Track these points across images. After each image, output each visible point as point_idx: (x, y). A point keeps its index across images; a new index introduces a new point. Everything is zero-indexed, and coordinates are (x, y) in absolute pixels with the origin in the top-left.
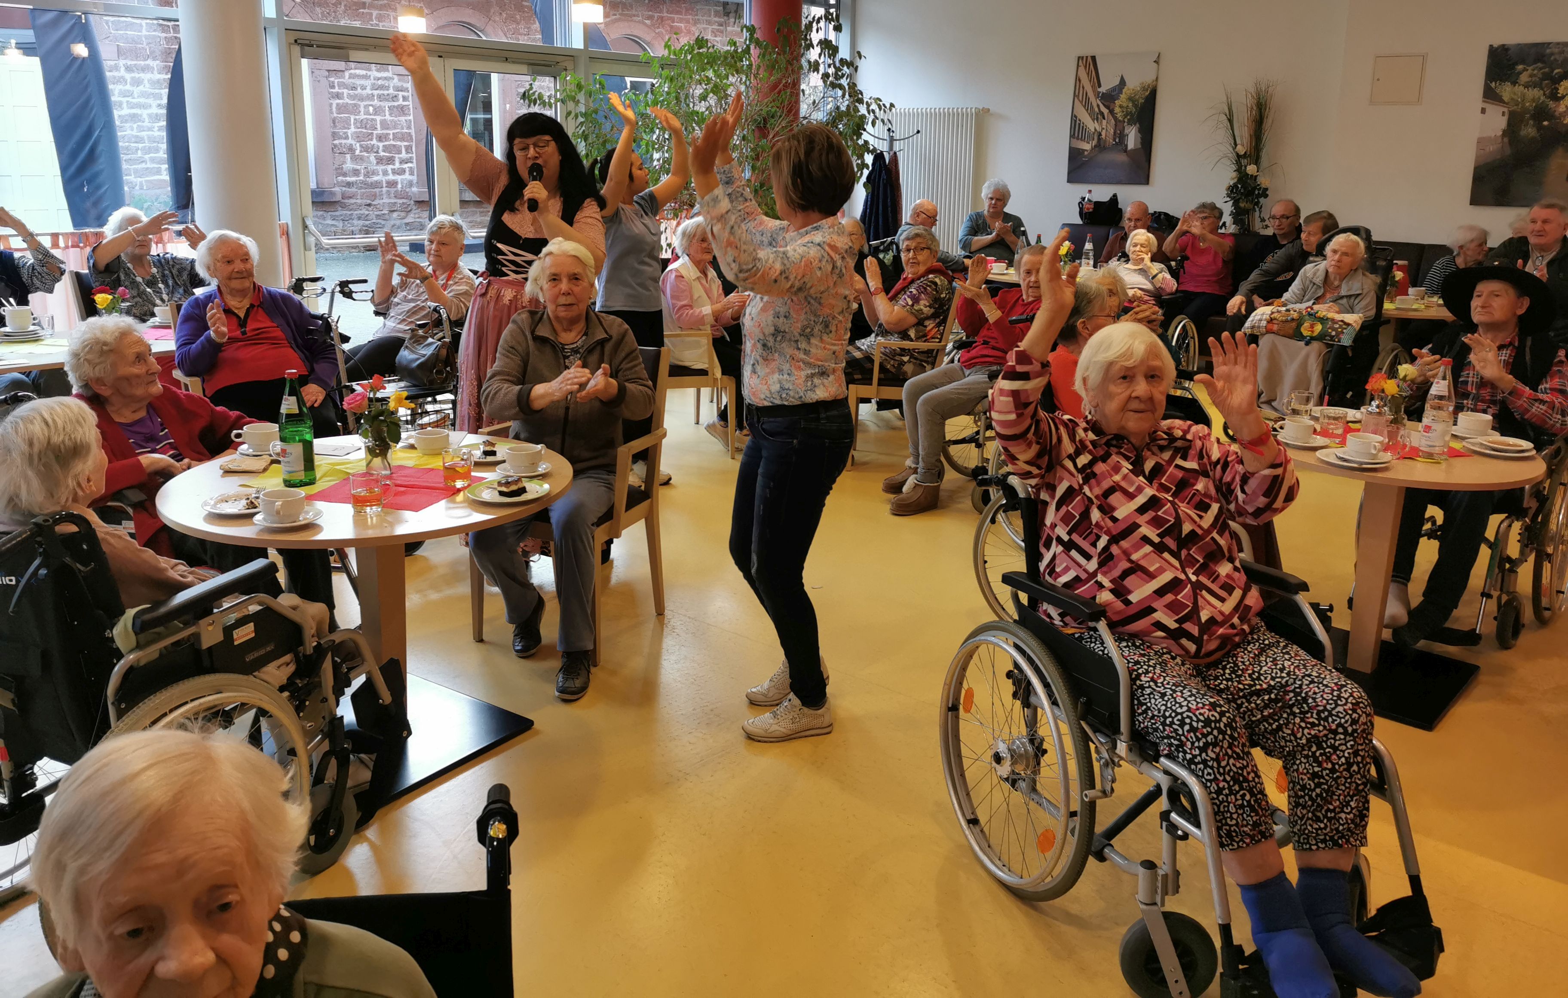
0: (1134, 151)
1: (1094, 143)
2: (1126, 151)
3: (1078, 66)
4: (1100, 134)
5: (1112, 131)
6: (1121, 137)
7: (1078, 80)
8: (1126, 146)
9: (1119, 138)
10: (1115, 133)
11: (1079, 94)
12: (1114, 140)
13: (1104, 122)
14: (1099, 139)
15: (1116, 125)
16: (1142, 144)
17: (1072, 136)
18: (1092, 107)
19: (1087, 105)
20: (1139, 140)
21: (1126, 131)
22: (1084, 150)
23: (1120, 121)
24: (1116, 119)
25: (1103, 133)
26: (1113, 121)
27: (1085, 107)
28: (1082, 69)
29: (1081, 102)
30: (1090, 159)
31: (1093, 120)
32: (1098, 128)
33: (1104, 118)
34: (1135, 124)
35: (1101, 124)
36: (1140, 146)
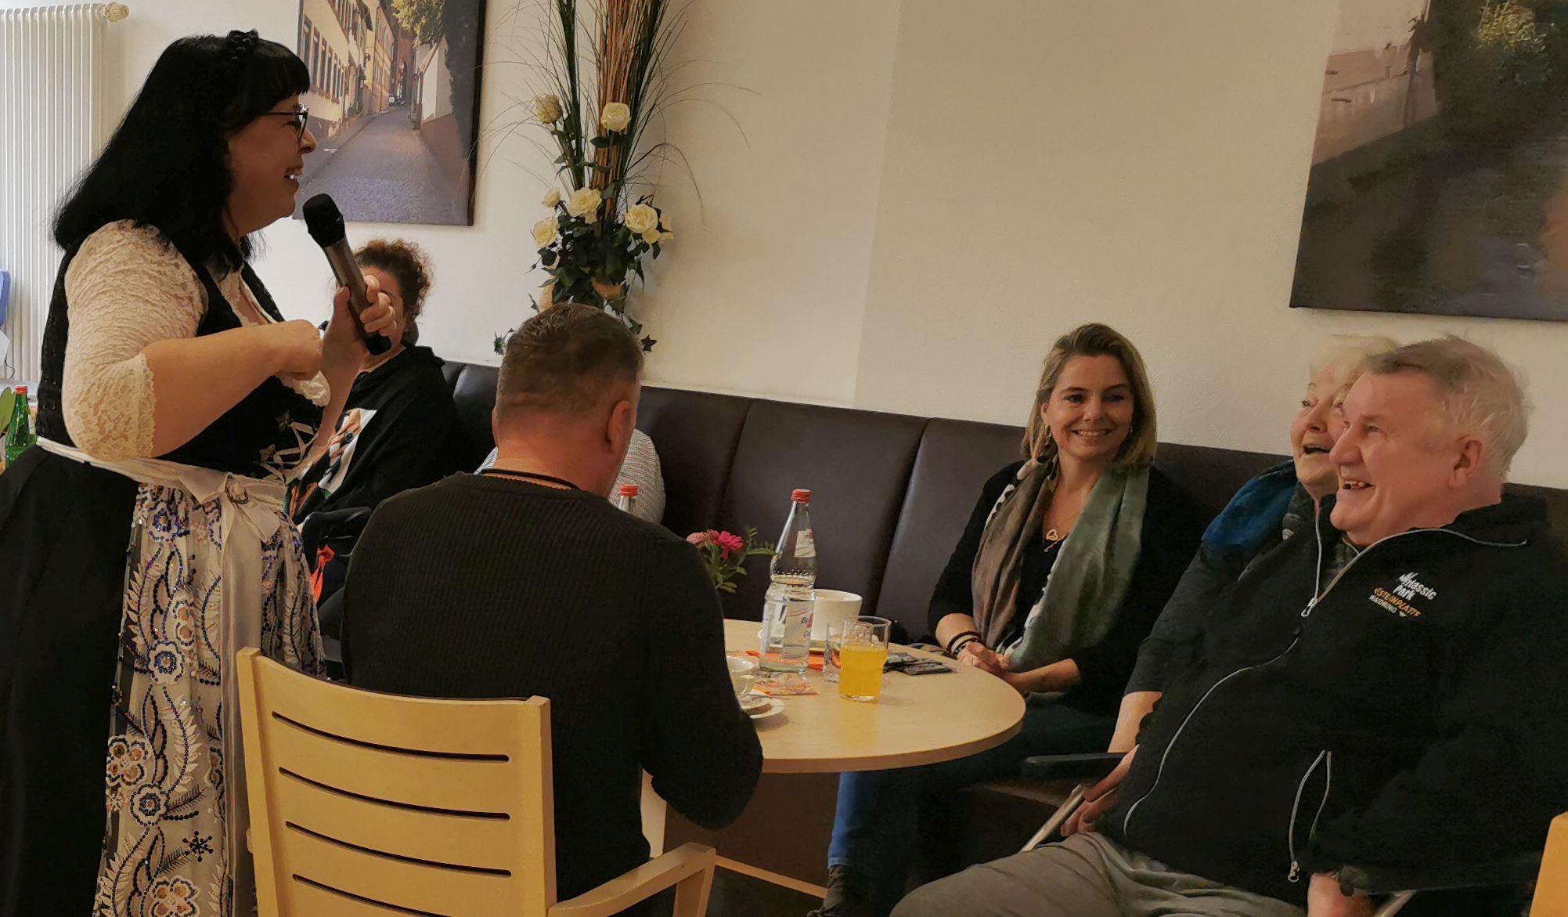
0: (436, 122)
1: (349, 100)
2: (417, 124)
4: (361, 77)
5: (388, 63)
6: (406, 79)
8: (419, 108)
9: (404, 83)
10: (393, 69)
12: (392, 91)
13: (370, 35)
14: (359, 90)
15: (395, 44)
16: (455, 100)
20: (449, 92)
21: (419, 64)
22: (327, 124)
23: (405, 33)
24: (395, 27)
25: (368, 73)
26: (388, 32)
30: (340, 148)
31: (345, 31)
32: (358, 60)
33: (370, 27)
34: (438, 41)
35: (361, 42)
36: (449, 109)
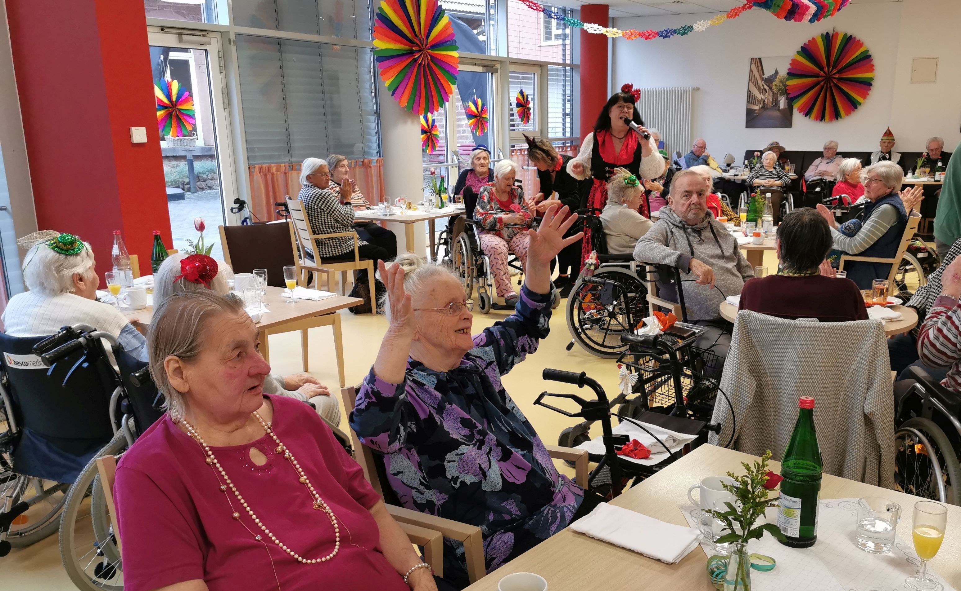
0: (783, 109)
1: (761, 106)
2: (779, 110)
3: (751, 64)
4: (764, 101)
5: (771, 99)
6: (776, 102)
7: (751, 71)
8: (779, 107)
10: (773, 100)
11: (752, 79)
12: (772, 104)
13: (767, 94)
14: (764, 104)
15: (773, 96)
17: (748, 102)
18: (760, 87)
19: (756, 85)
20: (787, 104)
21: (779, 99)
22: (755, 110)
23: (775, 93)
24: (773, 92)
25: (766, 100)
26: (771, 93)
27: (755, 86)
28: (753, 65)
29: (753, 83)
30: (759, 114)
31: (760, 93)
32: (763, 98)
33: (766, 92)
34: (784, 95)
35: (764, 95)
36: (787, 107)
